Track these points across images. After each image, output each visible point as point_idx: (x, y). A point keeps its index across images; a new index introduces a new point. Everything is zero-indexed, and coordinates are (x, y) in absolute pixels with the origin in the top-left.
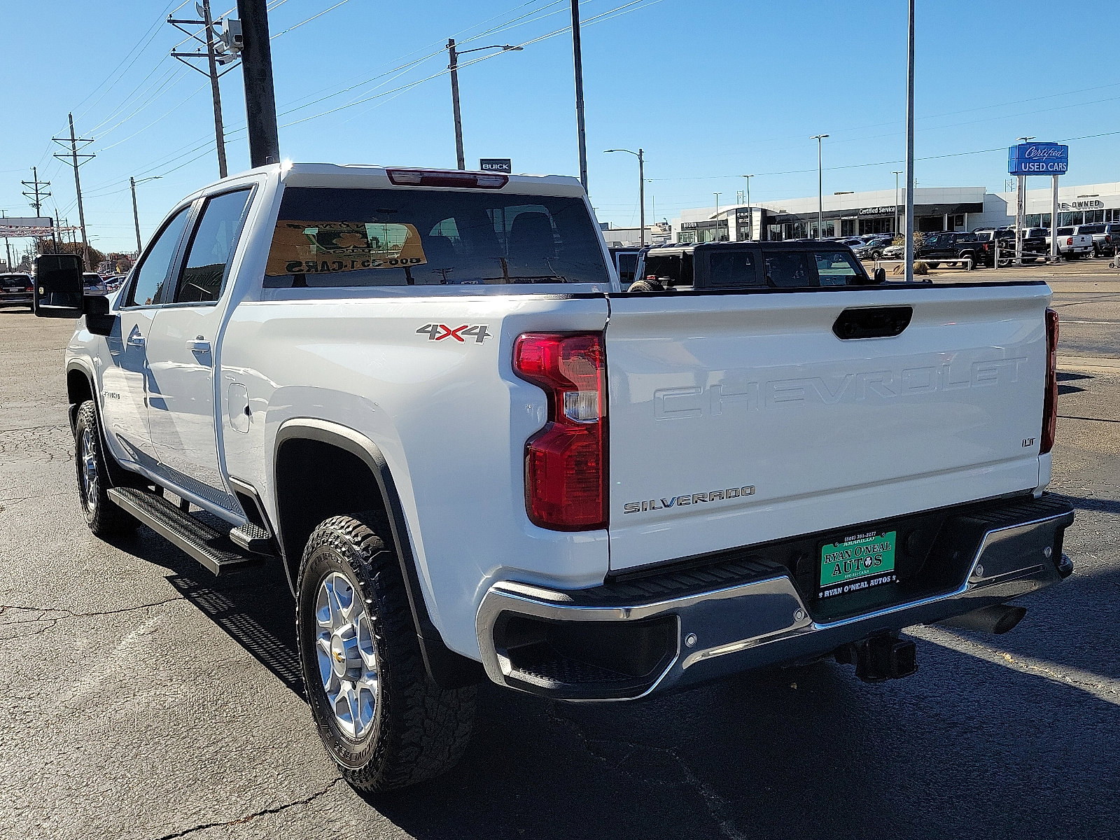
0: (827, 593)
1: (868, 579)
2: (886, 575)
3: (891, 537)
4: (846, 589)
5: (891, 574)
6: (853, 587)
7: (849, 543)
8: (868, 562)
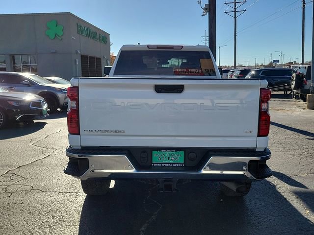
0: (155, 165)
1: (172, 164)
2: (180, 164)
3: (182, 153)
4: (163, 165)
5: (182, 164)
6: (166, 165)
7: (164, 152)
8: (173, 159)
